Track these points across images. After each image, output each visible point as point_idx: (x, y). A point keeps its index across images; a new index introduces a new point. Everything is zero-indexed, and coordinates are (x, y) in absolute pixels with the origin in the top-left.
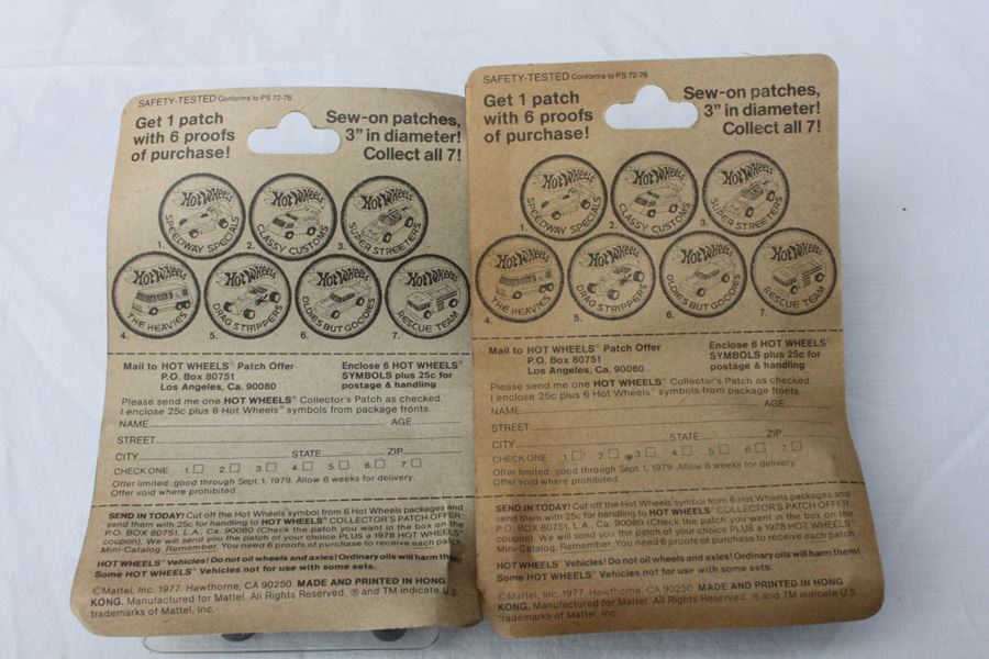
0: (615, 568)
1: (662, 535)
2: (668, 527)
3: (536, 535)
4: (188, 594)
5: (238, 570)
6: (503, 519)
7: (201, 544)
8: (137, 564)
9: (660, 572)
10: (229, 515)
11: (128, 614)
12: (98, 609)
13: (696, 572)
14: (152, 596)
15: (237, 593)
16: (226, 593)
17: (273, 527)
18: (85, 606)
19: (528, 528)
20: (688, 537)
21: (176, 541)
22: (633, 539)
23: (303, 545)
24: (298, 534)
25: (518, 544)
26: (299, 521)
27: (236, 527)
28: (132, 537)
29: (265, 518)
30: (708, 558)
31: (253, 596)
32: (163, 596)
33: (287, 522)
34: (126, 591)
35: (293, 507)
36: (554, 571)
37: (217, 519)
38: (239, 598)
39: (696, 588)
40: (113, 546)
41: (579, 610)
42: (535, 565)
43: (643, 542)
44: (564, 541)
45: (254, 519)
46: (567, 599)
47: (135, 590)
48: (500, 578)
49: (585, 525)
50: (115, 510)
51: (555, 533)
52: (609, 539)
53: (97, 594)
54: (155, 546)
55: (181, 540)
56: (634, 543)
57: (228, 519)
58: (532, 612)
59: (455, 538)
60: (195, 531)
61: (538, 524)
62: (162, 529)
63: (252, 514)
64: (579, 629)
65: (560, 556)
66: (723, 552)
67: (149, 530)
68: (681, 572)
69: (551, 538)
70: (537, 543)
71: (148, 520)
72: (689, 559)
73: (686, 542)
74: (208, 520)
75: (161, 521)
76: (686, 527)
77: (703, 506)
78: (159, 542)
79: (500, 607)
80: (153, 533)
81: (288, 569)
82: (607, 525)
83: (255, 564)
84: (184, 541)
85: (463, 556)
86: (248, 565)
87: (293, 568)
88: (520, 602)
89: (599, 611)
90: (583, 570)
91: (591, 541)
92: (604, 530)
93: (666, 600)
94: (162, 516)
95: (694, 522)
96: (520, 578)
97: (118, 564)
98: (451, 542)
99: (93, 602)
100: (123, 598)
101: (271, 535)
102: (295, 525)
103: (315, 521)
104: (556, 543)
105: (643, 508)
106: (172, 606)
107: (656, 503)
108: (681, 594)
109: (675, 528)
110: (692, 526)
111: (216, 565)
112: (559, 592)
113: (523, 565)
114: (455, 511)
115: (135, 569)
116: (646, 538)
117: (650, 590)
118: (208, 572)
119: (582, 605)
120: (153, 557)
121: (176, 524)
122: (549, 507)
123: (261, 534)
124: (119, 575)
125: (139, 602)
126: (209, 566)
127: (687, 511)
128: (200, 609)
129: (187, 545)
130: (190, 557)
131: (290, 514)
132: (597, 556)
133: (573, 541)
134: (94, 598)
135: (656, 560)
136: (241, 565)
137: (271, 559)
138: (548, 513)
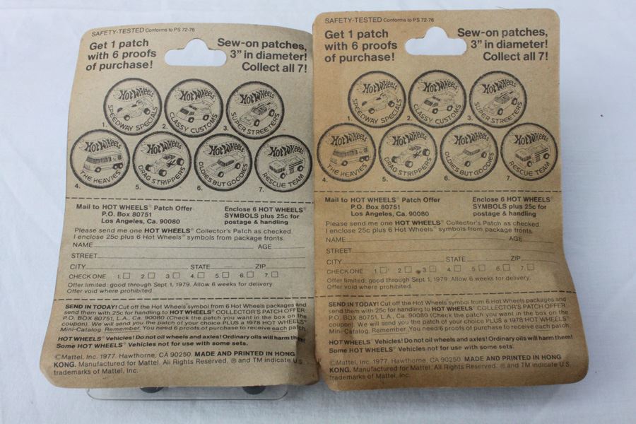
3: (355, 323)
4: (121, 360)
5: (154, 345)
6: (333, 311)
7: (129, 327)
8: (85, 339)
9: (439, 349)
10: (148, 307)
11: (79, 373)
12: (59, 369)
13: (463, 349)
14: (96, 361)
15: (154, 360)
16: (146, 359)
17: (178, 316)
18: (50, 367)
20: (459, 325)
21: (112, 324)
23: (198, 328)
24: (195, 321)
26: (196, 312)
27: (153, 315)
28: (81, 321)
29: (172, 310)
30: (471, 340)
31: (165, 362)
32: (103, 361)
33: (187, 312)
34: (78, 358)
35: (191, 303)
36: (368, 346)
37: (139, 310)
38: (155, 363)
39: (463, 359)
40: (69, 327)
41: (384, 373)
42: (355, 342)
43: (428, 329)
45: (165, 310)
46: (376, 365)
47: (84, 357)
48: (331, 351)
49: (389, 316)
50: (70, 303)
51: (369, 321)
52: (405, 326)
53: (59, 359)
54: (97, 327)
55: (115, 323)
57: (147, 310)
58: (353, 373)
59: (301, 325)
60: (125, 318)
61: (357, 315)
62: (102, 316)
63: (163, 307)
64: (384, 386)
65: (372, 337)
66: (482, 336)
67: (93, 316)
68: (453, 349)
69: (366, 325)
70: (356, 327)
71: (92, 309)
72: (459, 340)
73: (457, 329)
74: (133, 310)
75: (101, 310)
76: (457, 319)
77: (467, 306)
78: (100, 324)
79: (331, 370)
80: (96, 318)
81: (188, 344)
82: (403, 316)
83: (166, 340)
84: (117, 324)
85: (306, 338)
86: (161, 341)
87: (192, 344)
89: (398, 373)
90: (387, 346)
91: (393, 327)
92: (402, 319)
93: (443, 367)
94: (102, 307)
95: (462, 315)
96: (345, 351)
97: (73, 339)
98: (299, 328)
99: (55, 365)
100: (76, 362)
101: (176, 321)
102: (193, 315)
103: (206, 312)
104: (369, 328)
105: (428, 306)
106: (109, 368)
107: (436, 303)
108: (453, 364)
109: (449, 319)
110: (461, 318)
111: (140, 341)
112: (371, 361)
113: (347, 342)
114: (301, 307)
115: (84, 342)
116: (430, 325)
117: (432, 360)
118: (134, 345)
119: (386, 369)
120: (96, 335)
121: (111, 313)
122: (364, 304)
123: (169, 320)
124: (73, 346)
125: (87, 365)
126: (134, 341)
127: (457, 309)
128: (129, 371)
129: (119, 327)
130: (121, 335)
131: (189, 307)
132: (397, 337)
134: (56, 361)
135: (436, 340)
136: (157, 341)
137: (177, 337)
138: (364, 308)
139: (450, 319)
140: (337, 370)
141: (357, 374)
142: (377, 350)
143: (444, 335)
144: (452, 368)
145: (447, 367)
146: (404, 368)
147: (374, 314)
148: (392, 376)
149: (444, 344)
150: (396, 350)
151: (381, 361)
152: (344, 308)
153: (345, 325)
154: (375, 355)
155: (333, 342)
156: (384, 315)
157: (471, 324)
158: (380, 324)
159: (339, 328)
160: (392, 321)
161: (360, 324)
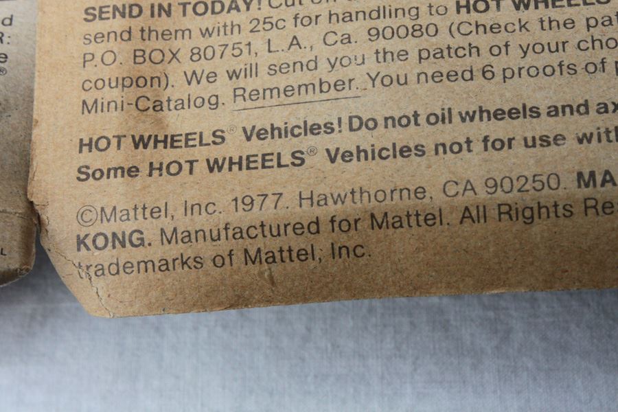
0: (364, 139)
1: (486, 58)
2: (500, 39)
3: (176, 73)
6: (99, 37)
9: (478, 146)
13: (571, 143)
19: (157, 56)
20: (554, 59)
22: (411, 67)
25: (132, 94)
39: (569, 182)
41: (273, 244)
42: (170, 141)
43: (437, 77)
44: (241, 82)
48: (85, 174)
49: (295, 41)
51: (221, 66)
56: (412, 78)
58: (157, 252)
61: (184, 46)
68: (530, 144)
69: (212, 77)
70: (178, 89)
72: (554, 111)
73: (547, 71)
76: (547, 37)
79: (81, 242)
82: (348, 39)
88: (129, 227)
89: (322, 244)
90: (284, 147)
92: (341, 50)
95: (569, 24)
96: (132, 172)
104: (223, 87)
108: (529, 199)
110: (564, 34)
112: (224, 200)
113: (140, 142)
116: (445, 66)
117: (452, 190)
119: (279, 231)
132: (320, 112)
133: (263, 80)
135: (468, 117)
139: (526, 39)
140: (100, 242)
141: (173, 251)
142: (246, 163)
143: (497, 95)
144: (526, 215)
145: (508, 211)
146: (347, 224)
147: (245, 37)
148: (303, 255)
149: (498, 129)
150: (320, 160)
151: (258, 200)
152: (136, 24)
153: (136, 82)
154: (236, 182)
155: (90, 145)
156: (280, 39)
157: (604, 53)
158: (263, 70)
159: (115, 94)
160: (305, 56)
161: (190, 78)
